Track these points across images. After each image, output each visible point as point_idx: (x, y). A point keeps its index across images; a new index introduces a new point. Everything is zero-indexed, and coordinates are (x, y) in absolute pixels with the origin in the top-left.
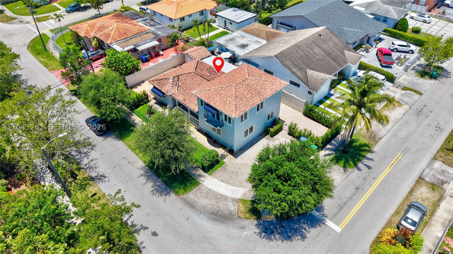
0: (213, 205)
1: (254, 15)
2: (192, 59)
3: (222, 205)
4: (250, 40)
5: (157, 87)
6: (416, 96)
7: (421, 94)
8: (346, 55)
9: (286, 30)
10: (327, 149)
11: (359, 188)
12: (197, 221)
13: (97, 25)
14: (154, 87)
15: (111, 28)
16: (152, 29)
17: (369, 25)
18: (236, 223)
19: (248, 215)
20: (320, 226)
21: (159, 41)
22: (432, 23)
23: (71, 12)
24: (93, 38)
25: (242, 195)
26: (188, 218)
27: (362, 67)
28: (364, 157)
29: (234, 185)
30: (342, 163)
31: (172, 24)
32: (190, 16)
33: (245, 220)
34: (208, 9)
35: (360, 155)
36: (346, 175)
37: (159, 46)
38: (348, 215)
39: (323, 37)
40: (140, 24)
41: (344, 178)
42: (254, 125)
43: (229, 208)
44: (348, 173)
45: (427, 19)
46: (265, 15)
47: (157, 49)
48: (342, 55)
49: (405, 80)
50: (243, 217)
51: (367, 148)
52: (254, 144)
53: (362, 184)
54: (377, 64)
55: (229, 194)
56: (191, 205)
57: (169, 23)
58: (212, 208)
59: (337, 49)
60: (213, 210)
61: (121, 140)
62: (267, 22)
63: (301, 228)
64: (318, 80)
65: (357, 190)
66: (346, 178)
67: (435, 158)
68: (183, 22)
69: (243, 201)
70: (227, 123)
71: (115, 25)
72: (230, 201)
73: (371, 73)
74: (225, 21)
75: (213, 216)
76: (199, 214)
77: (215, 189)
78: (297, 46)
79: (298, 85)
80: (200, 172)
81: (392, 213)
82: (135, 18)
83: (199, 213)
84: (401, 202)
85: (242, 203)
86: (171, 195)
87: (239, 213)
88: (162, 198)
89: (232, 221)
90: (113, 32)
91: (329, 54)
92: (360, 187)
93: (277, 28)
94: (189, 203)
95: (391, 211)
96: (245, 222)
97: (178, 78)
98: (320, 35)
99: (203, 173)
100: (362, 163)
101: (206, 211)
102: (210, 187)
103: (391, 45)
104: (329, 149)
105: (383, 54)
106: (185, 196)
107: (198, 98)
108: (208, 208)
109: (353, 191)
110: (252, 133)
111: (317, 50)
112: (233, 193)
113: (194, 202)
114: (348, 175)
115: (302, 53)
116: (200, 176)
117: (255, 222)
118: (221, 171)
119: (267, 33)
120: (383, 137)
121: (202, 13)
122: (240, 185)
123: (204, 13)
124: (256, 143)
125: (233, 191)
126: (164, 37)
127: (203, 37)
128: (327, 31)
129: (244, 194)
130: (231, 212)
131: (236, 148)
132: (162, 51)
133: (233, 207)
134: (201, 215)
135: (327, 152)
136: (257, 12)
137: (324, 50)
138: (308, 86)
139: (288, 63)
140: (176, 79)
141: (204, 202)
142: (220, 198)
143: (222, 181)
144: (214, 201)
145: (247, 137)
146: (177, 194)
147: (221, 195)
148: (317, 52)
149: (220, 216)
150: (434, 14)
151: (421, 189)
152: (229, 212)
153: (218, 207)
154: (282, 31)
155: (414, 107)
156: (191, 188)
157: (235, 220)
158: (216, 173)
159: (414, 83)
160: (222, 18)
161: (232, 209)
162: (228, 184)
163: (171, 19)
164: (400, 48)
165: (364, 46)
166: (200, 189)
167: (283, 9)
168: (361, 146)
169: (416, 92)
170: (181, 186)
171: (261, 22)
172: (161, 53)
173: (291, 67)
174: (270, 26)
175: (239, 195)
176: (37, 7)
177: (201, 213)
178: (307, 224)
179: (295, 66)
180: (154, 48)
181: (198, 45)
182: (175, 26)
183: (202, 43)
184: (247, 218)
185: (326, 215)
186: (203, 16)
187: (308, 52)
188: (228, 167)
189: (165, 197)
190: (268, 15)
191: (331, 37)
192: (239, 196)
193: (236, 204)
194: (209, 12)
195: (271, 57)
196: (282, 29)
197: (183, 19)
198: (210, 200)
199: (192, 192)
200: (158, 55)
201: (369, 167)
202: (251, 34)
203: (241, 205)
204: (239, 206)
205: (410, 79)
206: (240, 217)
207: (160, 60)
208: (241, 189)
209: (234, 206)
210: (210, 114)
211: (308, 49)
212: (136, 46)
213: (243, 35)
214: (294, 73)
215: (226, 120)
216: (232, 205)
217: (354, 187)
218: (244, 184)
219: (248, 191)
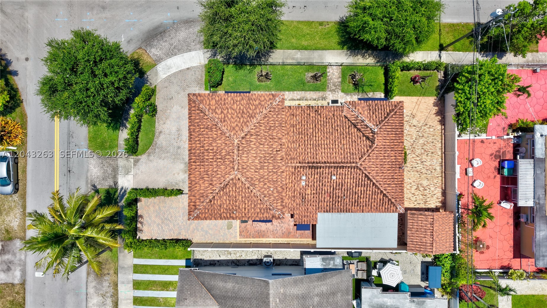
0: (172, 38)
3: (164, 46)
11: (68, 173)
18: (138, 40)
25: (159, 71)
26: (178, 9)
29: (175, 74)
33: (133, 50)
36: (89, 181)
38: (59, 132)
41: (89, 174)
43: (157, 49)
44: (89, 186)
50: (138, 51)
53: (68, 181)
55: (169, 62)
58: (170, 36)
60: (167, 34)
61: (339, 22)
64: (191, 294)
65: (68, 169)
66: (87, 178)
75: (161, 29)
76: (174, 21)
81: (27, 167)
83: (175, 21)
84: (27, 189)
85: (150, 63)
87: (145, 52)
89: (143, 40)
92: (68, 175)
94: (192, 21)
95: (29, 168)
96: (133, 48)
97: (368, 138)
101: (171, 28)
102: (193, 53)
109: (71, 165)
112: (168, 66)
113: (190, 27)
114: (87, 182)
118: (200, 77)
120: (87, 278)
122: (169, 79)
125: (169, 68)
129: (156, 74)
130: (151, 46)
133: (155, 52)
134: (171, 21)
142: (172, 50)
143: (188, 69)
144: (175, 42)
147: (176, 55)
149: (156, 35)
151: (18, 223)
152: (152, 45)
153: (166, 41)
157: (142, 43)
158: (202, 71)
161: (153, 50)
162: (180, 71)
175: (161, 69)
177: (174, 23)
184: (134, 53)
188: (198, 88)
192: (160, 67)
193: (154, 58)
198: (179, 41)
203: (150, 60)
204: (151, 58)
208: (165, 76)
209: (154, 54)
216: (156, 53)
217: (73, 170)
218: (166, 84)
219: (156, 80)
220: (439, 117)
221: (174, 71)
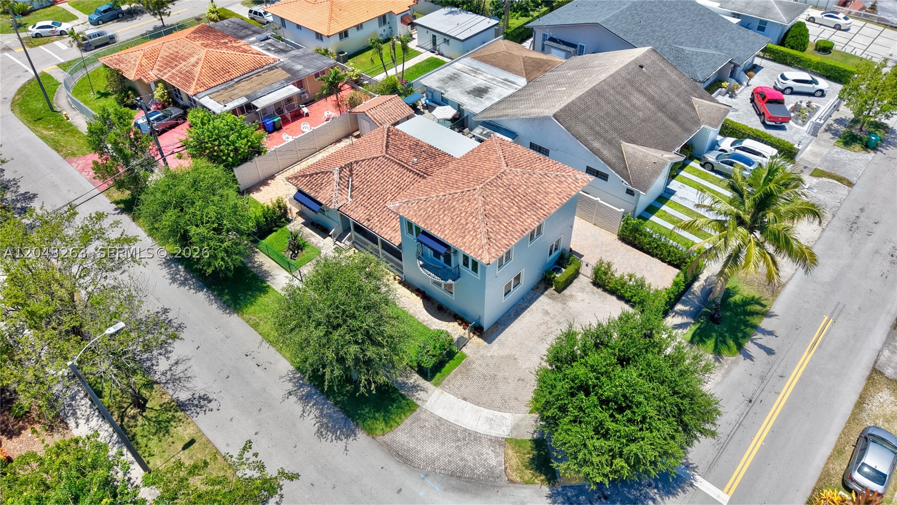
0: (450, 456)
1: (494, 22)
2: (373, 124)
3: (471, 454)
4: (491, 77)
5: (307, 191)
6: (843, 190)
7: (850, 184)
8: (696, 106)
9: (563, 54)
10: (677, 313)
11: (753, 400)
12: (421, 494)
13: (163, 53)
14: (300, 191)
15: (193, 60)
16: (283, 58)
17: (732, 39)
18: (504, 495)
19: (528, 474)
20: (684, 491)
21: (299, 84)
22: (853, 30)
23: (100, 22)
24: (156, 83)
25: (510, 428)
26: (400, 490)
27: (728, 130)
28: (755, 327)
29: (490, 406)
30: (711, 343)
31: (323, 45)
32: (359, 27)
33: (524, 488)
34: (396, 11)
35: (747, 324)
36: (723, 371)
37: (299, 95)
38: (739, 462)
39: (647, 69)
40: (256, 48)
41: (719, 379)
42: (523, 272)
43: (486, 460)
44: (726, 366)
45: (842, 22)
46: (516, 22)
47: (295, 103)
48: (687, 108)
49: (815, 154)
50: (518, 479)
51: (758, 308)
52: (524, 309)
53: (759, 391)
54: (754, 123)
55: (482, 428)
56: (404, 458)
57: (313, 45)
58: (450, 462)
59: (678, 95)
60: (453, 467)
61: (238, 313)
62: (521, 35)
63: (645, 497)
64: (646, 164)
65: (751, 404)
66: (724, 377)
68: (345, 40)
69: (513, 442)
70: (468, 271)
71: (203, 52)
72: (486, 444)
73: (748, 143)
74: (434, 37)
75: (454, 482)
76: (423, 479)
77: (451, 417)
78: (596, 92)
79: (604, 177)
80: (415, 378)
81: (829, 454)
82: (242, 34)
83: (422, 476)
84: (844, 426)
85: (513, 448)
86: (359, 436)
87: (508, 470)
88: (341, 444)
89: (496, 489)
90: (198, 69)
91: (662, 107)
92: (755, 397)
93: (543, 50)
94: (398, 455)
95: (825, 449)
96: (524, 491)
97: (351, 171)
98: (641, 67)
99: (421, 381)
100: (752, 341)
101: (438, 471)
102: (439, 412)
103: (778, 80)
104: (681, 313)
105: (766, 100)
106: (387, 438)
107: (401, 218)
108: (441, 463)
109: (743, 406)
110: (519, 288)
111: (638, 99)
112: (491, 424)
113: (408, 450)
114: (728, 372)
115: (608, 108)
116: (415, 388)
117: (546, 490)
118: (459, 376)
119: (526, 60)
120: (787, 282)
121: (383, 19)
122: (504, 406)
123: (387, 20)
124: (527, 307)
125: (490, 420)
126: (309, 77)
127: (391, 72)
128: (654, 57)
129: (516, 427)
130: (491, 470)
132: (307, 104)
133: (493, 459)
134: (428, 481)
135: (678, 320)
136: (499, 16)
137: (651, 99)
138: (627, 178)
139: (581, 129)
140: (346, 172)
141: (429, 449)
142: (464, 439)
143: (465, 399)
144: (451, 447)
146: (370, 432)
147: (465, 430)
148: (638, 103)
149: (470, 480)
150: (854, 11)
151: (880, 394)
152: (487, 471)
153: (462, 460)
154: (556, 56)
155: (840, 214)
156: (400, 418)
157: (502, 487)
158: (449, 381)
159: (834, 161)
160: (426, 30)
161: (493, 463)
162: (478, 404)
163: (319, 36)
164: (797, 86)
165: (725, 84)
166: (418, 419)
167: (552, 9)
168: (746, 302)
169: (840, 180)
170: (377, 415)
171: (508, 37)
172: (305, 110)
173: (589, 138)
174: (528, 44)
175: (504, 428)
176: (25, 13)
177: (426, 475)
178: (656, 487)
179: (598, 135)
180: (289, 100)
181: (382, 93)
182: (330, 50)
183: (392, 89)
184: (527, 483)
185: (695, 465)
186: (386, 27)
187: (620, 104)
188: (474, 366)
189: (345, 440)
190: (523, 20)
191: (663, 70)
192: (503, 432)
193: (500, 450)
194: (398, 18)
195: (547, 118)
196: (553, 50)
197: (344, 34)
198: (443, 444)
199: (402, 426)
200: (298, 115)
201: (770, 352)
202: (492, 65)
203: (510, 452)
204: (506, 454)
205: (825, 151)
206: (511, 481)
207: (305, 127)
208: (507, 415)
209: (496, 456)
211: (619, 97)
212: (252, 97)
213: (476, 67)
214: (596, 152)
215: (466, 264)
216: (492, 455)
217: (743, 399)
218: (513, 403)
219: (523, 420)
220: (269, 181)
221: (487, 410)
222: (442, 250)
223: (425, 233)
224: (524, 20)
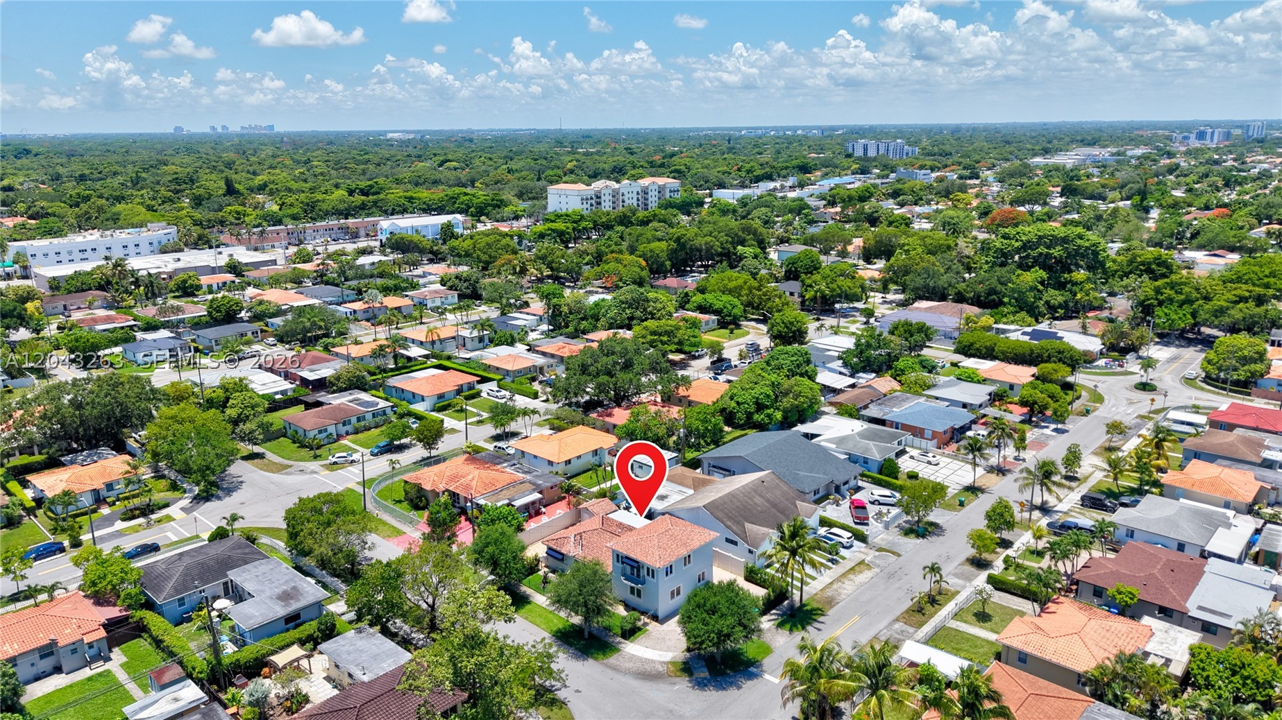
0: (638, 667)
1: (676, 455)
2: (592, 514)
3: (649, 667)
4: (671, 489)
5: (555, 547)
6: (893, 558)
7: (899, 555)
8: (799, 506)
9: (721, 475)
10: (771, 614)
12: (623, 680)
13: (447, 474)
14: (550, 549)
15: (470, 477)
16: (528, 477)
17: (837, 468)
18: (666, 680)
19: (679, 674)
20: (757, 679)
21: (540, 492)
22: (941, 465)
24: (443, 493)
25: (671, 657)
27: (824, 522)
28: (816, 620)
29: (660, 649)
30: (788, 626)
31: (554, 469)
32: (579, 457)
34: (605, 447)
35: (811, 618)
36: (791, 636)
37: (540, 501)
39: (766, 483)
40: (508, 470)
41: (787, 639)
42: (681, 585)
43: (657, 669)
44: (793, 634)
45: (931, 459)
46: (690, 455)
47: (537, 505)
48: (792, 507)
49: (883, 539)
50: (674, 674)
51: (820, 612)
54: (849, 521)
55: (656, 657)
56: (615, 669)
57: (548, 469)
58: (638, 669)
59: (787, 500)
60: (640, 671)
62: (694, 464)
63: (737, 680)
64: (759, 534)
66: (791, 638)
67: (897, 620)
68: (569, 466)
69: (673, 663)
70: (650, 578)
71: (477, 472)
72: (657, 663)
73: (835, 530)
75: (640, 676)
76: (625, 675)
77: (639, 654)
78: (731, 495)
79: (735, 543)
80: (619, 639)
82: (497, 461)
86: (589, 660)
87: (669, 672)
88: (580, 663)
89: (661, 678)
90: (474, 483)
91: (774, 505)
93: (709, 474)
94: (610, 667)
96: (676, 678)
97: (581, 536)
98: (763, 482)
99: (623, 640)
100: (811, 625)
101: (632, 672)
102: (633, 652)
103: (871, 495)
104: (775, 614)
105: (857, 507)
106: (605, 661)
107: (613, 551)
108: (633, 670)
110: (679, 597)
111: (758, 500)
112: (661, 657)
113: (616, 666)
114: (794, 636)
115: (739, 504)
116: (620, 643)
117: (688, 678)
118: (644, 637)
119: (694, 479)
121: (595, 452)
122: (668, 649)
123: (599, 453)
125: (660, 655)
126: (547, 488)
127: (603, 486)
128: (773, 476)
129: (674, 657)
130: (659, 672)
131: (661, 614)
132: (545, 507)
134: (627, 675)
135: (773, 617)
136: (679, 451)
137: (768, 500)
138: (747, 542)
139: (720, 514)
140: (578, 537)
141: (628, 665)
142: (646, 661)
143: (647, 647)
144: (639, 664)
145: (674, 600)
146: (596, 659)
147: (647, 658)
148: (759, 503)
149: (648, 675)
150: (947, 452)
152: (657, 673)
153: (644, 668)
154: (716, 477)
155: (886, 571)
156: (612, 654)
157: (664, 677)
158: (638, 639)
159: (893, 543)
161: (661, 669)
162: (654, 648)
163: (551, 463)
164: (882, 500)
165: (832, 497)
166: (621, 654)
167: (718, 446)
168: (813, 610)
169: (893, 553)
170: (599, 652)
171: (684, 465)
172: (543, 510)
173: (724, 518)
174: (699, 471)
176: (319, 447)
178: (744, 678)
179: (730, 518)
180: (533, 503)
181: (597, 498)
182: (560, 472)
183: (602, 495)
184: (678, 676)
185: (766, 671)
186: (597, 458)
187: (747, 502)
188: (652, 634)
189: (582, 662)
190: (695, 454)
191: (778, 484)
192: (667, 658)
193: (665, 665)
194: (606, 452)
195: (699, 508)
196: (714, 473)
197: (568, 462)
198: (634, 663)
199: (613, 657)
200: (538, 513)
201: (819, 630)
202: (672, 482)
203: (670, 666)
204: (668, 667)
205: (891, 538)
206: (670, 675)
207: (544, 519)
208: (670, 652)
209: (663, 667)
210: (628, 568)
211: (746, 498)
212: (511, 500)
214: (728, 527)
215: (648, 574)
216: (661, 667)
218: (674, 648)
219: (678, 654)
221: (657, 651)
222: (636, 565)
223: (626, 557)
224: (698, 453)
